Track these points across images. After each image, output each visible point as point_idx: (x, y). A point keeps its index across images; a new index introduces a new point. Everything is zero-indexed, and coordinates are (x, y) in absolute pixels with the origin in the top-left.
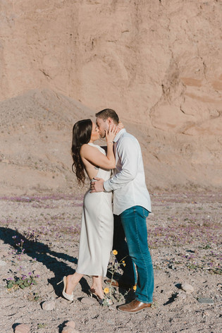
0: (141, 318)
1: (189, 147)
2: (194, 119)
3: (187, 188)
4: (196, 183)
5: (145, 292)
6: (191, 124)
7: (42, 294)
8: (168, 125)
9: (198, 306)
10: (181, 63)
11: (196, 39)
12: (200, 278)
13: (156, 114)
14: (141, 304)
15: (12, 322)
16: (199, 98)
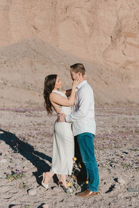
0: (90, 202)
1: (127, 77)
2: (132, 59)
3: (125, 104)
4: (131, 101)
5: (94, 185)
6: (129, 62)
7: (29, 184)
8: (115, 63)
9: (127, 195)
10: (124, 22)
11: (134, 7)
12: (130, 174)
13: (107, 55)
14: (91, 192)
15: (9, 203)
16: (135, 45)
